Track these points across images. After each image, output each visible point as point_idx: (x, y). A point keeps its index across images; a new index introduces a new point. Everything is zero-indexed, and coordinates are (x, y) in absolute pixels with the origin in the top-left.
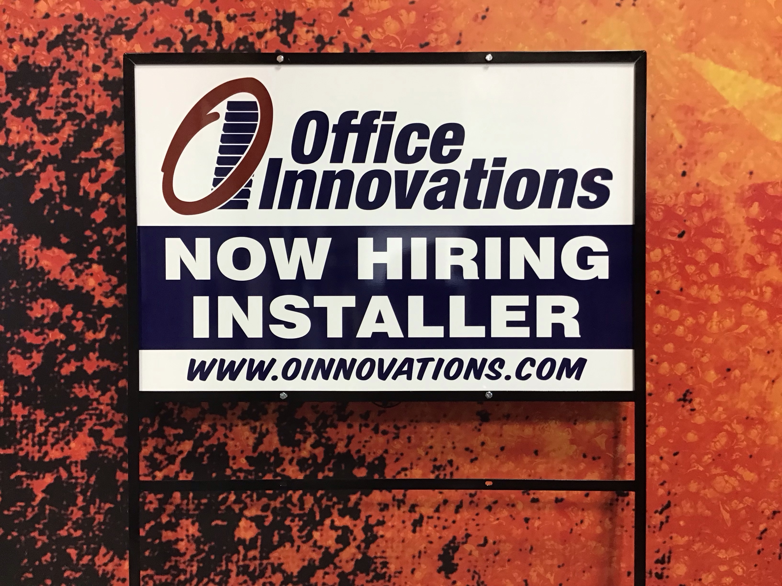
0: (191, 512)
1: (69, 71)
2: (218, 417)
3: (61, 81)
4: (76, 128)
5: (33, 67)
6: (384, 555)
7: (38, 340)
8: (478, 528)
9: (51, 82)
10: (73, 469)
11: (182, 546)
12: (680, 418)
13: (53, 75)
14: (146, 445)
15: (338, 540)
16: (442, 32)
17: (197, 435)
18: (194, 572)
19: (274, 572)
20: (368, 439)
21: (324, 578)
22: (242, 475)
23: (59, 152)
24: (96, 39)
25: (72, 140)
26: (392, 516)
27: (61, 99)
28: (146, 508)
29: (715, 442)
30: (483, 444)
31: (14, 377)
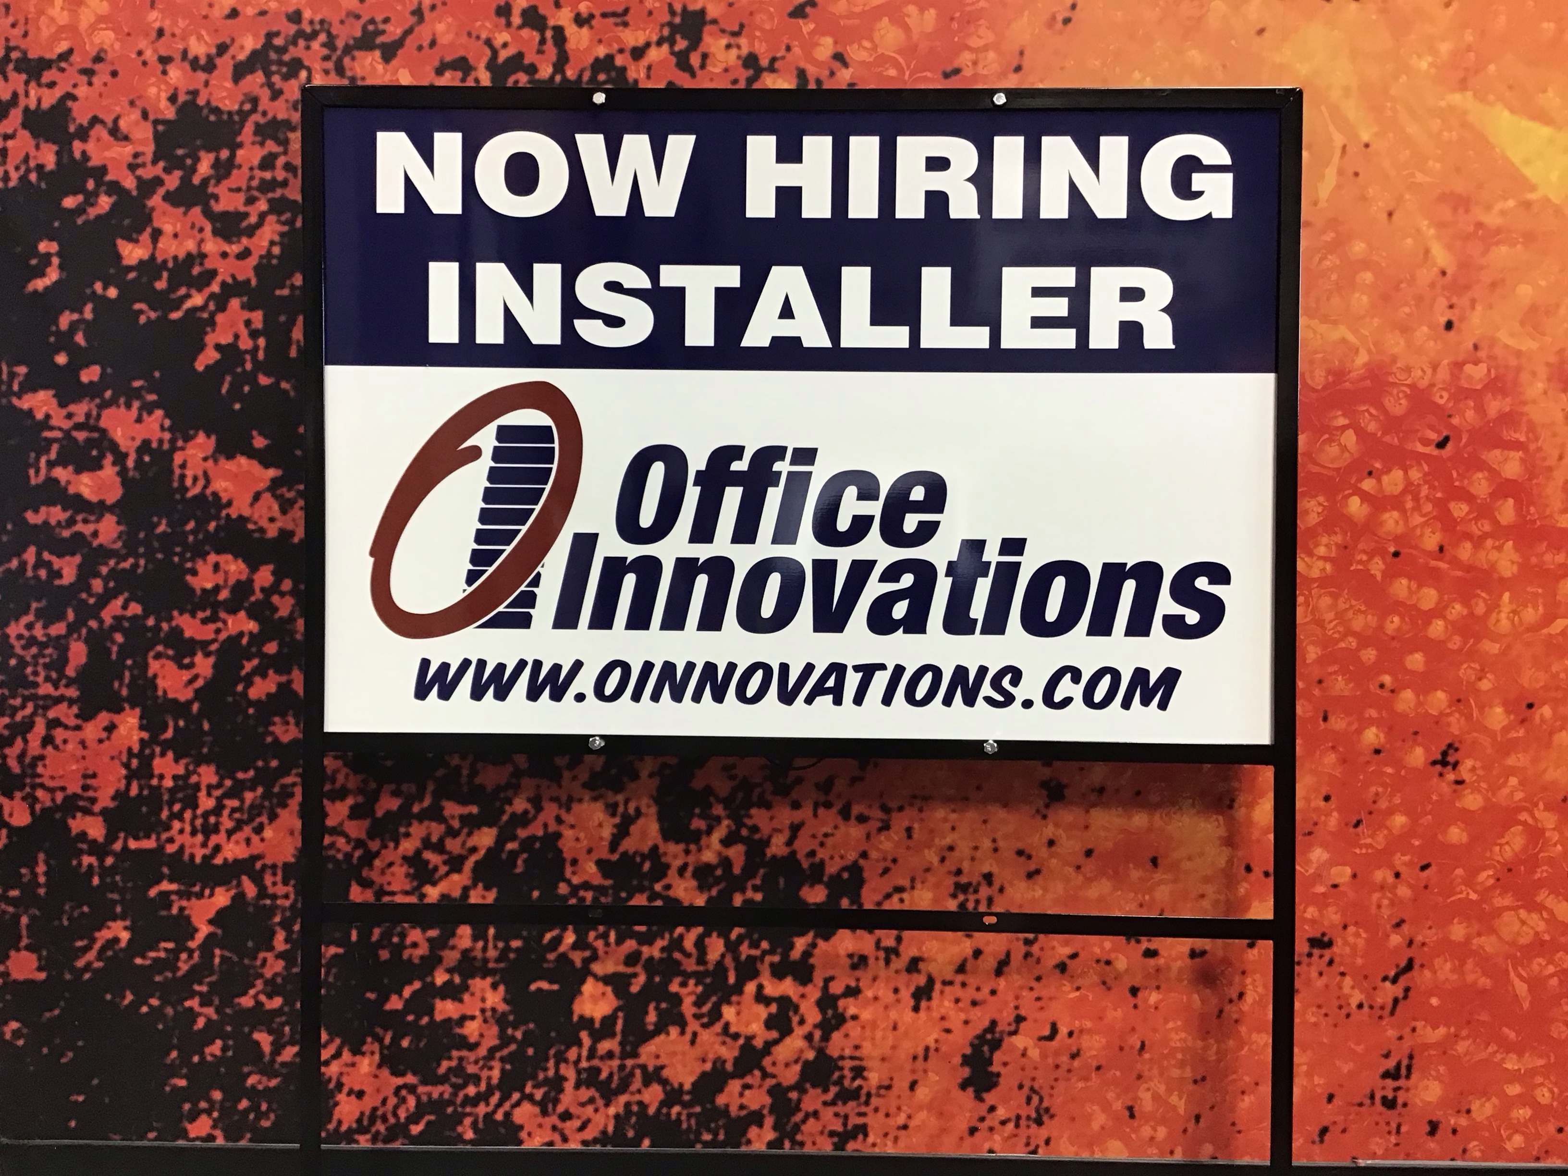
0: (491, 965)
1: (275, 118)
2: (545, 783)
3: (258, 139)
4: (286, 229)
5: (205, 112)
6: (857, 1054)
7: (206, 633)
8: (1039, 1004)
9: (239, 139)
10: (268, 880)
11: (471, 1029)
12: (1434, 798)
13: (242, 127)
14: (407, 835)
15: (769, 1024)
16: (986, 48)
17: (505, 818)
18: (495, 1081)
19: (647, 1083)
20: (828, 829)
21: (741, 1095)
22: (589, 896)
23: (251, 274)
24: (326, 58)
25: (276, 250)
26: (875, 979)
27: (258, 173)
28: (405, 956)
29: (1501, 845)
30: (1051, 843)
31: (160, 701)
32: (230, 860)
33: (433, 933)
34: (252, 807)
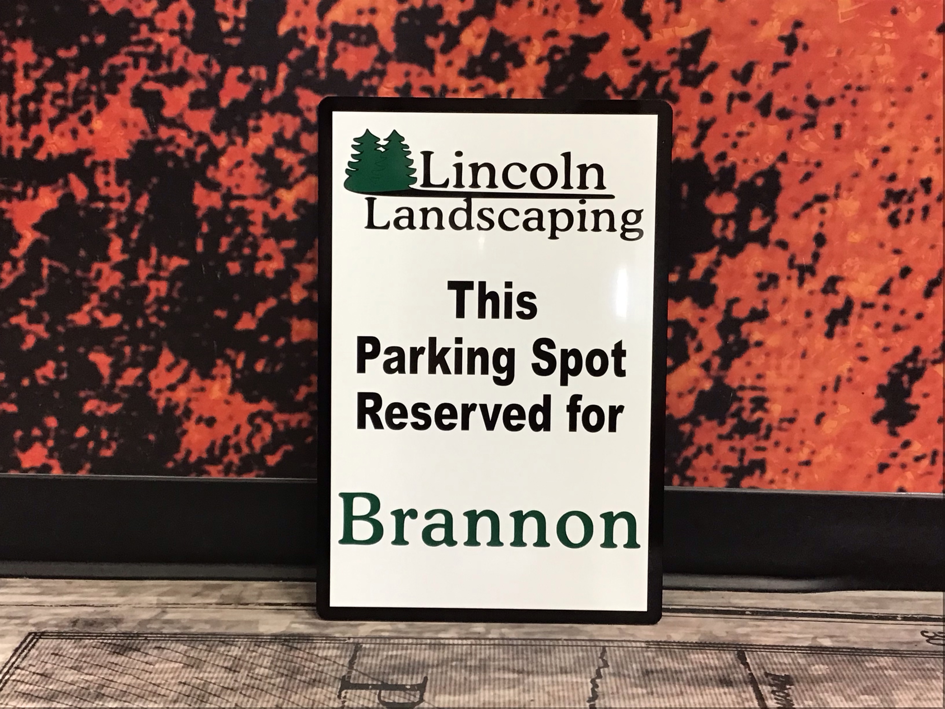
32: (55, 153)
33: (290, 244)
34: (77, 90)
